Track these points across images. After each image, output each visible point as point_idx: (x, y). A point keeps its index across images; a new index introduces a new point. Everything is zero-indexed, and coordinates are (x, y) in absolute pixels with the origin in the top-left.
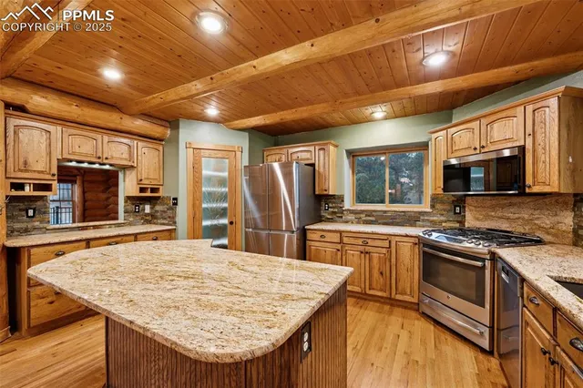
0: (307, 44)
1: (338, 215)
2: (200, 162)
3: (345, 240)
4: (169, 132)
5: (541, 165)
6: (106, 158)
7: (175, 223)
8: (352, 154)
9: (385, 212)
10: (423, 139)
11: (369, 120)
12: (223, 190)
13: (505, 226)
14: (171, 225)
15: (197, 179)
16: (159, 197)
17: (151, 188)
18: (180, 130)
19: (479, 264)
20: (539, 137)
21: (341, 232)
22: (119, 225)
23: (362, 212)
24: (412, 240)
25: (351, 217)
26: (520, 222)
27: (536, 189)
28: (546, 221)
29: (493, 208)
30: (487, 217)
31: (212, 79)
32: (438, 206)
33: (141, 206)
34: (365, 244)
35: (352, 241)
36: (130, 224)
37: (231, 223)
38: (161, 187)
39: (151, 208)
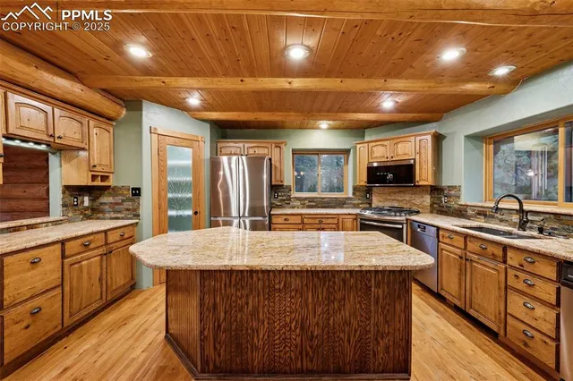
0: (339, 79)
1: (287, 202)
2: (165, 149)
3: (305, 221)
4: (124, 112)
5: (423, 170)
6: (59, 137)
7: (137, 216)
8: (295, 152)
9: (323, 198)
10: (347, 147)
11: (318, 128)
12: (188, 179)
13: (396, 205)
14: (131, 219)
15: (162, 169)
16: (108, 187)
17: (102, 176)
18: (144, 113)
19: (401, 226)
20: (423, 155)
21: (301, 215)
22: (56, 223)
23: (306, 199)
24: (352, 217)
25: (298, 203)
26: (404, 202)
27: (421, 183)
28: (418, 200)
29: (390, 194)
30: (386, 200)
31: (242, 81)
32: (358, 193)
33: (80, 198)
34: (321, 223)
35: (310, 221)
36: (70, 221)
37: (196, 213)
38: (111, 175)
39: (92, 201)
